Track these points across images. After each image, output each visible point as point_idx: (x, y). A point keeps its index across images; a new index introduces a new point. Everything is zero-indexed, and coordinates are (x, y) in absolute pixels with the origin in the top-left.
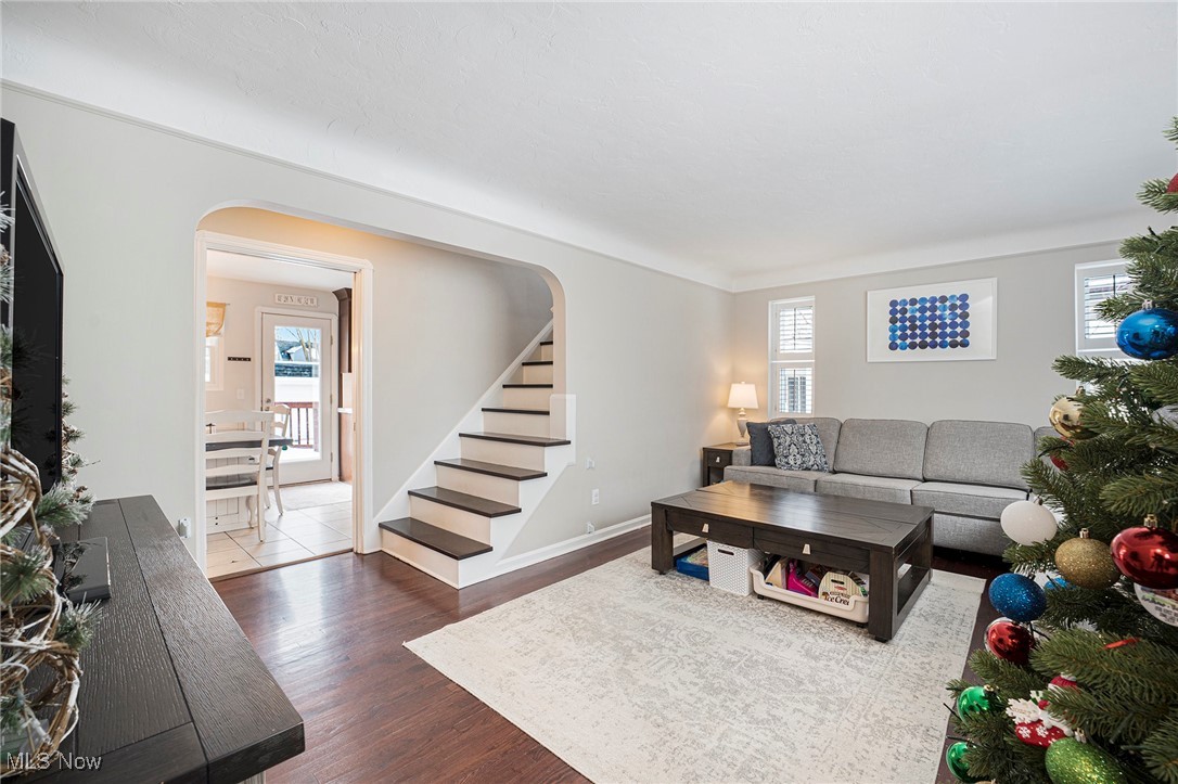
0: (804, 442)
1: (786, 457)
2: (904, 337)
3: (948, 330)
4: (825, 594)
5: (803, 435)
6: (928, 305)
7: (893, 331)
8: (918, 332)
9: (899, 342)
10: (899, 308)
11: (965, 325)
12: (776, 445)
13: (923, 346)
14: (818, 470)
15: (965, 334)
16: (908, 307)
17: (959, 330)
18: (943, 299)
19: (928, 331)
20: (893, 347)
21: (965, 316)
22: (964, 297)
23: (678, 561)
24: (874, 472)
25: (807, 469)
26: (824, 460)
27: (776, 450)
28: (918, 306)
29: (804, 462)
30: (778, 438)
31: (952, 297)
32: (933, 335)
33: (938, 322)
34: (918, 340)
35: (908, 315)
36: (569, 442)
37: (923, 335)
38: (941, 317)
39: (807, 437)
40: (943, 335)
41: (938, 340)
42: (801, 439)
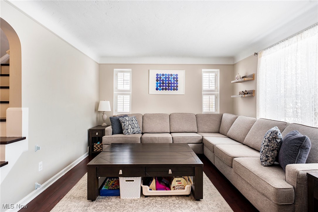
0: (133, 123)
1: (127, 130)
2: (160, 86)
3: (173, 85)
4: (174, 187)
5: (132, 121)
6: (167, 76)
7: (157, 84)
8: (164, 85)
9: (159, 88)
10: (159, 76)
11: (177, 83)
12: (123, 125)
13: (166, 89)
14: (138, 133)
15: (177, 86)
16: (162, 76)
17: (175, 85)
18: (171, 75)
19: (167, 85)
20: (157, 89)
21: (177, 81)
22: (177, 75)
23: (101, 191)
24: (156, 132)
25: (135, 133)
26: (139, 129)
27: (123, 128)
28: (164, 76)
29: (133, 131)
30: (124, 122)
31: (174, 74)
32: (169, 86)
33: (170, 82)
34: (164, 88)
35: (161, 79)
36: (25, 138)
37: (166, 86)
38: (171, 81)
39: (134, 121)
40: (171, 86)
41: (170, 88)
42: (132, 122)
